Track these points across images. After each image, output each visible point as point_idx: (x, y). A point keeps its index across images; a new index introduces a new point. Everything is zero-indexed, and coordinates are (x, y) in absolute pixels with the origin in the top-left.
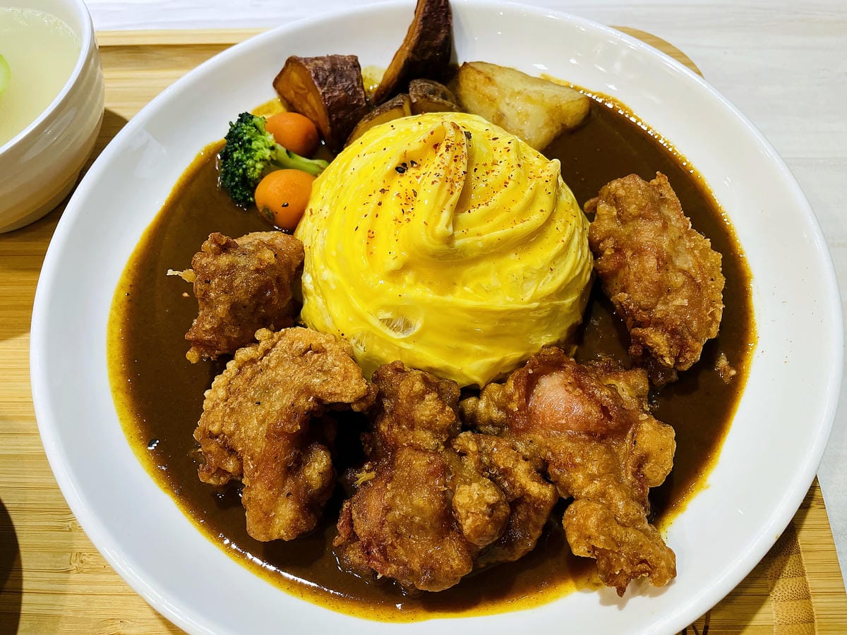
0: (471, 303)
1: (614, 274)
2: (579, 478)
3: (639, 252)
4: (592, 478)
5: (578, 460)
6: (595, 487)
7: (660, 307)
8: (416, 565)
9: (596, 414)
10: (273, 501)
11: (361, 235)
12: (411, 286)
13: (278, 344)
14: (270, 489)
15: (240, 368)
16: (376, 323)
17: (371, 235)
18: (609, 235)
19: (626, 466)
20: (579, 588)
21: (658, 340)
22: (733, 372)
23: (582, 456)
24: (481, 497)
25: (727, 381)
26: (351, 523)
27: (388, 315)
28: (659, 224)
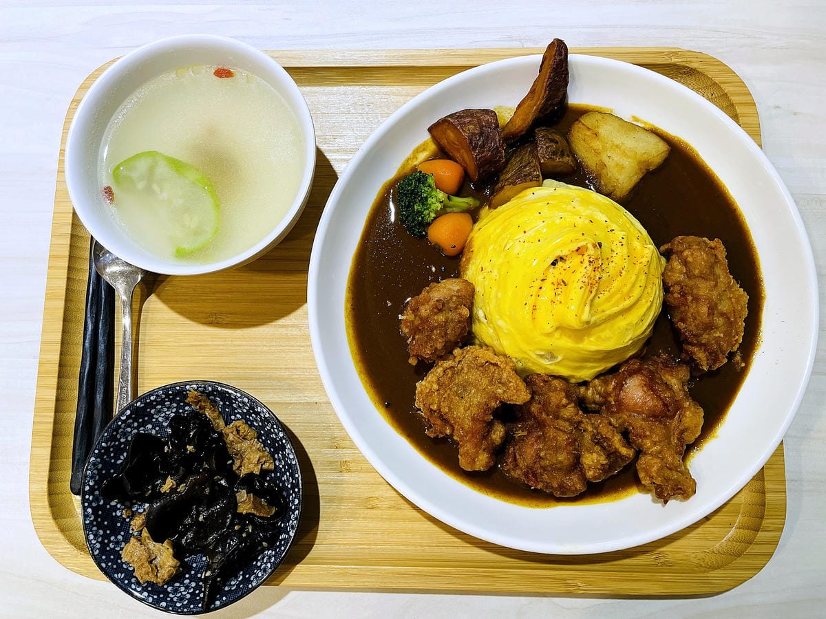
0: (594, 348)
2: (648, 443)
3: (696, 299)
4: (655, 443)
5: (648, 433)
6: (657, 448)
7: (706, 336)
8: (555, 485)
9: (660, 405)
10: (477, 453)
11: (528, 308)
12: (558, 339)
13: (466, 357)
14: (476, 447)
16: (534, 356)
17: (534, 308)
19: (674, 434)
21: (701, 356)
22: (743, 365)
23: (650, 432)
24: (598, 461)
25: (738, 369)
26: (515, 459)
27: (543, 353)
28: (713, 283)
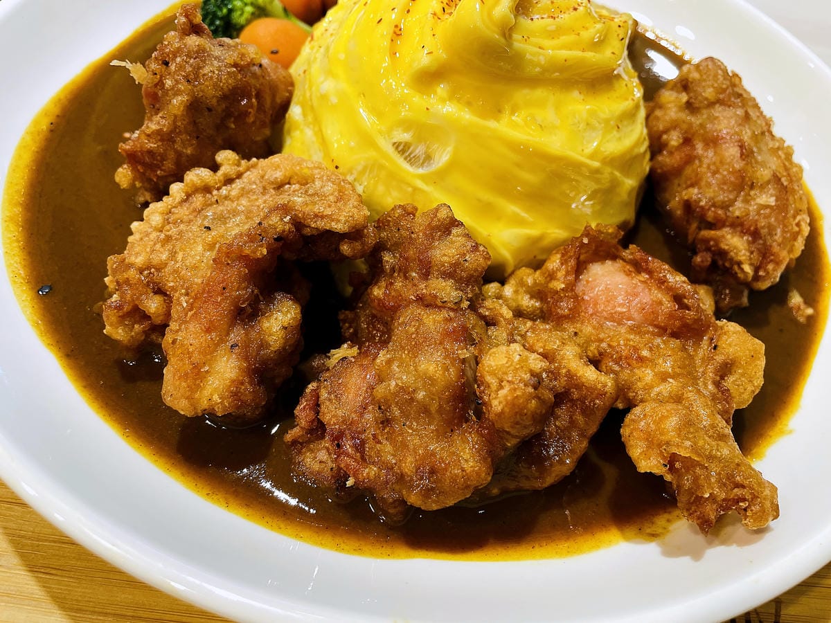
0: (518, 135)
1: (678, 171)
2: (647, 375)
3: (713, 142)
4: (664, 377)
5: (645, 353)
6: (666, 388)
7: (739, 204)
8: (408, 466)
9: (668, 305)
10: (210, 352)
11: (386, 30)
12: (443, 101)
13: (245, 175)
14: (208, 331)
15: (188, 196)
16: (391, 151)
17: (397, 32)
18: (674, 126)
19: (704, 373)
20: (627, 539)
21: (736, 244)
22: (810, 311)
23: (651, 349)
24: (523, 360)
25: (802, 320)
26: (316, 406)
27: (404, 136)
28: (740, 112)
